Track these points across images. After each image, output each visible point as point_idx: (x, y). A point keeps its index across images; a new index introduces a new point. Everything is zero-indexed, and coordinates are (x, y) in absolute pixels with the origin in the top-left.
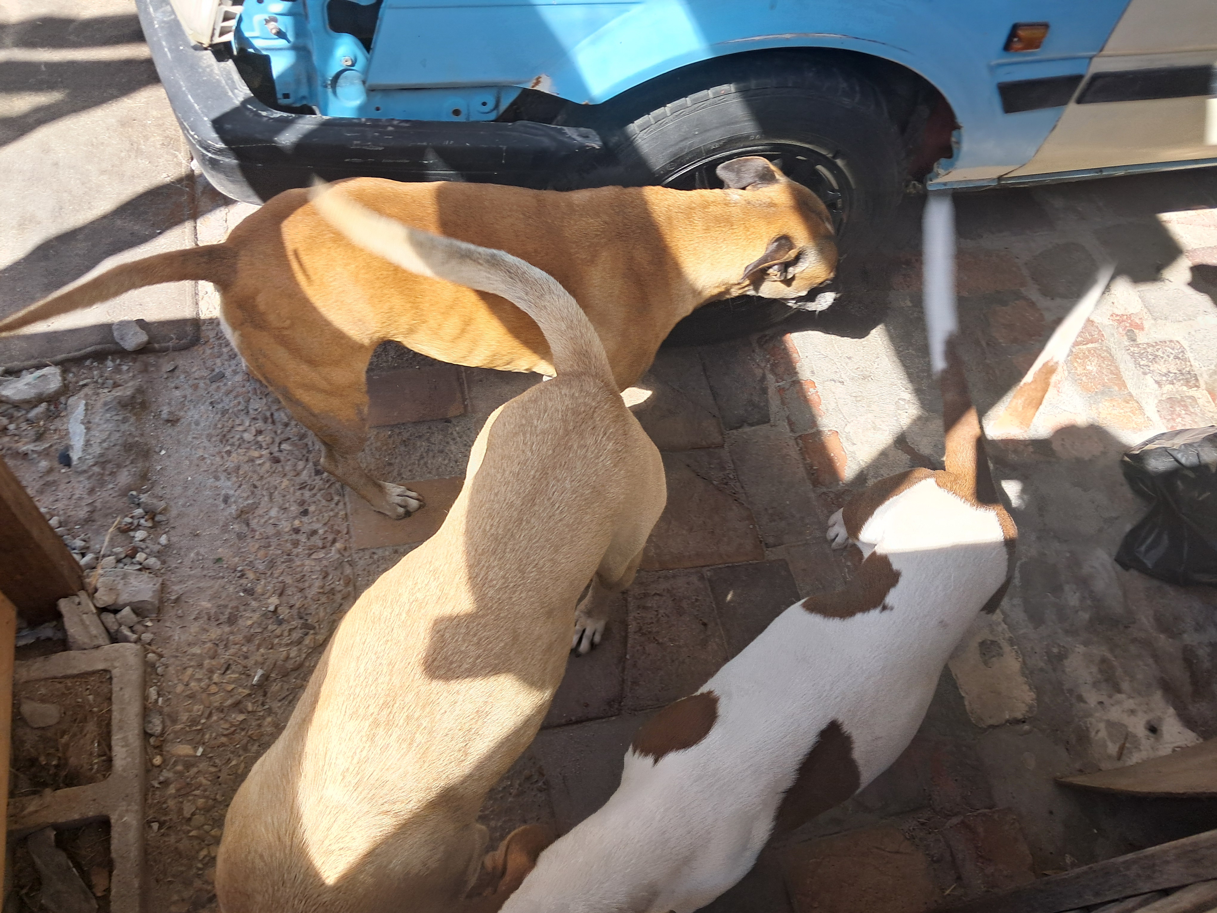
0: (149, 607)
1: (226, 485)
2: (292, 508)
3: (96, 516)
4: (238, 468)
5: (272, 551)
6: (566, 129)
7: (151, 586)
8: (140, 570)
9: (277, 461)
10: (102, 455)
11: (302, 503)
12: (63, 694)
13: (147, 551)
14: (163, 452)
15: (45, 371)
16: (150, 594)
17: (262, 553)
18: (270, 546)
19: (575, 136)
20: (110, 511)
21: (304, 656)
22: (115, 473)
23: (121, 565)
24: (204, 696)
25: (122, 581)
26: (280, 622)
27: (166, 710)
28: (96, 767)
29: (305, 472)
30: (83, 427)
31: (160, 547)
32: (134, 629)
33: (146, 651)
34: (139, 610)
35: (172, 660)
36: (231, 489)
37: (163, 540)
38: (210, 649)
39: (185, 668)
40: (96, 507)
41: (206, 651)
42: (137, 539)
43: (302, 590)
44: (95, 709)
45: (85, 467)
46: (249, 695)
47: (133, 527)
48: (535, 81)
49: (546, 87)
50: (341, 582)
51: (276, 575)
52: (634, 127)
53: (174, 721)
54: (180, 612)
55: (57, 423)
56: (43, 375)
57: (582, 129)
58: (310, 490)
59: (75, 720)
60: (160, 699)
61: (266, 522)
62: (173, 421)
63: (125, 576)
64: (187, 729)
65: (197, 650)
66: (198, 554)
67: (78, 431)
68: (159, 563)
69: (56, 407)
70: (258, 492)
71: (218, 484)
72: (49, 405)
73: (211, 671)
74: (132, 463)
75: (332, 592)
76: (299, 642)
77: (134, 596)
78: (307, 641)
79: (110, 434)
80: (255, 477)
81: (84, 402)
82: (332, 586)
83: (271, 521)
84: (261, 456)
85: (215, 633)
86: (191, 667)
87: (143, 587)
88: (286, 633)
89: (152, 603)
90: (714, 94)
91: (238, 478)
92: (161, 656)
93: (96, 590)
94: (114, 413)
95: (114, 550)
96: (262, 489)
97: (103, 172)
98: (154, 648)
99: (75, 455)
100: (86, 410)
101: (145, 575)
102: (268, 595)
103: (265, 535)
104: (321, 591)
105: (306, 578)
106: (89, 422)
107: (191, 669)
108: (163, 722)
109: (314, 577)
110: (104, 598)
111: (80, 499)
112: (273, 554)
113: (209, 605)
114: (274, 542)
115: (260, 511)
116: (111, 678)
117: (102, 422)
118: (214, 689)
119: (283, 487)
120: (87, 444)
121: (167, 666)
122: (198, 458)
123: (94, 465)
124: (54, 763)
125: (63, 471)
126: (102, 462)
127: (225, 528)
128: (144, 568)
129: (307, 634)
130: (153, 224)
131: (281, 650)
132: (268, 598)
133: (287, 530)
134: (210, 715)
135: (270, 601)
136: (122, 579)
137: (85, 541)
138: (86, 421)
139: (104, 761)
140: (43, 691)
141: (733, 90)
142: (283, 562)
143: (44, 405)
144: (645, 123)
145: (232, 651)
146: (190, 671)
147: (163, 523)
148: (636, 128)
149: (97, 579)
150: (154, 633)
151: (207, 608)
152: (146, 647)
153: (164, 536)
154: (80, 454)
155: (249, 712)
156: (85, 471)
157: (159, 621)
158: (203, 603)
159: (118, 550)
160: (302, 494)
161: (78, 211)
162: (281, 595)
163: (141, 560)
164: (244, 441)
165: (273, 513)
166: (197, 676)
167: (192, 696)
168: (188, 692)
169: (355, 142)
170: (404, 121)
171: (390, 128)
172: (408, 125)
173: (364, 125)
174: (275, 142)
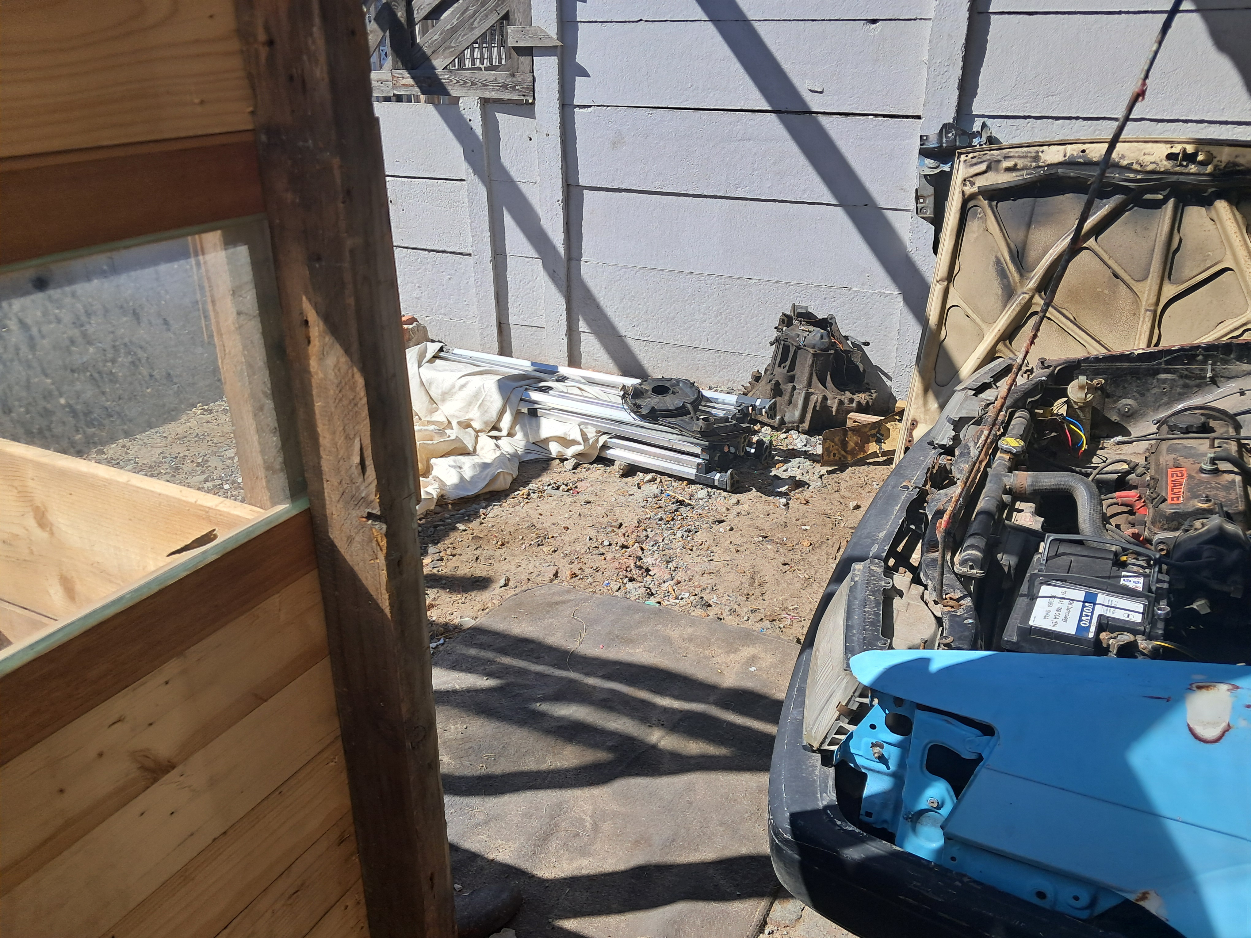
48: (1141, 895)
49: (1154, 907)
169: (915, 883)
170: (975, 882)
171: (957, 883)
172: (979, 887)
173: (931, 869)
174: (837, 852)
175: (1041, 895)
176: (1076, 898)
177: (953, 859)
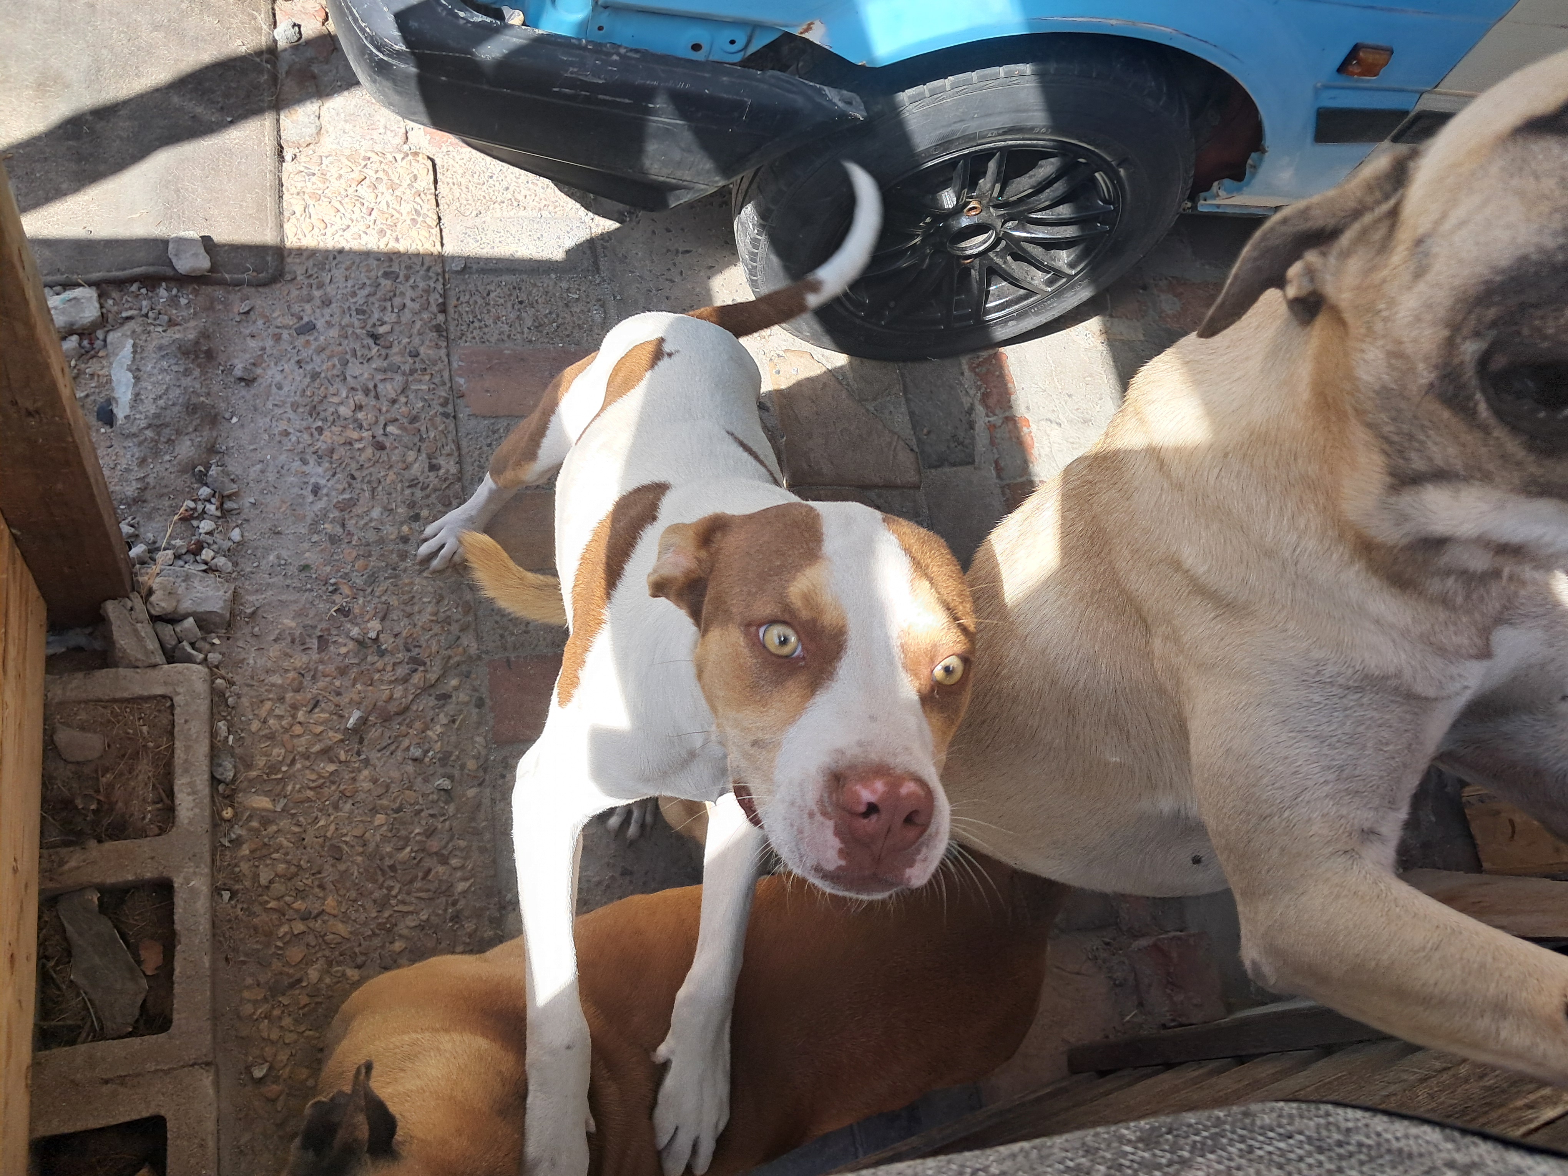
0: (217, 619)
1: (317, 472)
2: (400, 510)
3: (148, 495)
4: (332, 451)
5: (373, 562)
6: (827, 90)
7: (221, 593)
8: (205, 571)
9: (381, 447)
10: (157, 416)
11: (412, 505)
12: (109, 721)
13: (215, 547)
14: (235, 420)
15: (77, 292)
16: (221, 603)
17: (360, 563)
18: (370, 555)
19: (836, 100)
20: (166, 491)
21: (411, 697)
22: (173, 441)
23: (181, 563)
24: (286, 737)
25: (183, 584)
26: (382, 654)
27: (238, 751)
28: (149, 816)
29: (416, 466)
30: (130, 375)
31: (230, 543)
32: (197, 645)
33: (213, 676)
34: (204, 623)
35: (245, 689)
36: (323, 477)
37: (236, 534)
38: (294, 679)
39: (262, 702)
40: (148, 483)
41: (288, 681)
42: (201, 531)
43: (409, 615)
44: (151, 744)
45: (134, 430)
46: (342, 741)
47: (196, 515)
48: (805, 27)
49: (817, 36)
50: (460, 609)
51: (377, 594)
52: (905, 96)
53: (249, 766)
54: (256, 629)
55: (93, 367)
56: (75, 298)
57: (845, 92)
58: (422, 489)
59: (123, 756)
60: (231, 737)
61: (366, 524)
62: (248, 381)
63: (187, 578)
64: (265, 777)
65: (277, 679)
66: (278, 557)
67: (124, 380)
68: (230, 564)
69: (91, 344)
70: (357, 485)
71: (305, 468)
72: (81, 339)
73: (295, 707)
74: (195, 430)
75: (448, 621)
76: (405, 680)
77: (199, 604)
78: (416, 678)
79: (167, 389)
80: (354, 465)
81: (131, 342)
82: (448, 613)
83: (373, 524)
84: (361, 439)
85: (300, 660)
86: (269, 699)
87: (210, 593)
88: (389, 668)
89: (221, 616)
90: (1006, 73)
91: (331, 463)
92: (232, 683)
93: (151, 592)
94: (172, 361)
95: (173, 542)
96: (362, 481)
97: (157, 27)
98: (223, 672)
99: (121, 412)
100: (135, 352)
101: (211, 577)
102: (367, 617)
103: (364, 541)
104: (434, 618)
105: (416, 600)
106: (138, 370)
107: (270, 703)
108: (235, 767)
109: (425, 600)
110: (161, 603)
111: (128, 470)
112: (374, 567)
113: (293, 624)
114: (376, 551)
115: (358, 510)
116: (172, 706)
117: (156, 371)
118: (298, 730)
119: (388, 482)
120: (137, 398)
121: (239, 696)
122: (281, 434)
123: (147, 428)
124: (93, 807)
125: (103, 430)
126: (157, 424)
127: (314, 527)
128: (210, 569)
129: (415, 670)
130: (222, 108)
131: (383, 687)
132: (368, 621)
133: (393, 537)
134: (293, 762)
135: (369, 625)
136: (184, 581)
137: (132, 526)
138: (134, 368)
139: (159, 810)
140: (83, 716)
141: (1029, 72)
142: (386, 578)
143: (75, 338)
144: (918, 94)
145: (321, 684)
146: (268, 705)
147: (235, 512)
148: (906, 99)
149: (152, 577)
150: (223, 654)
151: (291, 628)
152: (213, 670)
153: (237, 530)
154: (127, 411)
155: (340, 762)
156: (134, 435)
157: (228, 639)
158: (285, 621)
159: (178, 542)
160: (413, 494)
161: (121, 77)
162: (383, 619)
163: (209, 559)
164: (339, 417)
165: (376, 513)
166: (277, 712)
167: (271, 737)
168: (266, 732)
169: (571, 69)
170: (631, 50)
171: (615, 57)
172: (637, 56)
173: (585, 48)
174: (472, 54)
175: (696, 47)
176: (732, 42)
177: (600, 28)
